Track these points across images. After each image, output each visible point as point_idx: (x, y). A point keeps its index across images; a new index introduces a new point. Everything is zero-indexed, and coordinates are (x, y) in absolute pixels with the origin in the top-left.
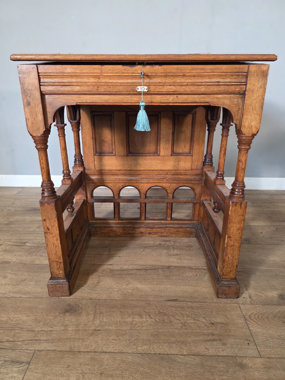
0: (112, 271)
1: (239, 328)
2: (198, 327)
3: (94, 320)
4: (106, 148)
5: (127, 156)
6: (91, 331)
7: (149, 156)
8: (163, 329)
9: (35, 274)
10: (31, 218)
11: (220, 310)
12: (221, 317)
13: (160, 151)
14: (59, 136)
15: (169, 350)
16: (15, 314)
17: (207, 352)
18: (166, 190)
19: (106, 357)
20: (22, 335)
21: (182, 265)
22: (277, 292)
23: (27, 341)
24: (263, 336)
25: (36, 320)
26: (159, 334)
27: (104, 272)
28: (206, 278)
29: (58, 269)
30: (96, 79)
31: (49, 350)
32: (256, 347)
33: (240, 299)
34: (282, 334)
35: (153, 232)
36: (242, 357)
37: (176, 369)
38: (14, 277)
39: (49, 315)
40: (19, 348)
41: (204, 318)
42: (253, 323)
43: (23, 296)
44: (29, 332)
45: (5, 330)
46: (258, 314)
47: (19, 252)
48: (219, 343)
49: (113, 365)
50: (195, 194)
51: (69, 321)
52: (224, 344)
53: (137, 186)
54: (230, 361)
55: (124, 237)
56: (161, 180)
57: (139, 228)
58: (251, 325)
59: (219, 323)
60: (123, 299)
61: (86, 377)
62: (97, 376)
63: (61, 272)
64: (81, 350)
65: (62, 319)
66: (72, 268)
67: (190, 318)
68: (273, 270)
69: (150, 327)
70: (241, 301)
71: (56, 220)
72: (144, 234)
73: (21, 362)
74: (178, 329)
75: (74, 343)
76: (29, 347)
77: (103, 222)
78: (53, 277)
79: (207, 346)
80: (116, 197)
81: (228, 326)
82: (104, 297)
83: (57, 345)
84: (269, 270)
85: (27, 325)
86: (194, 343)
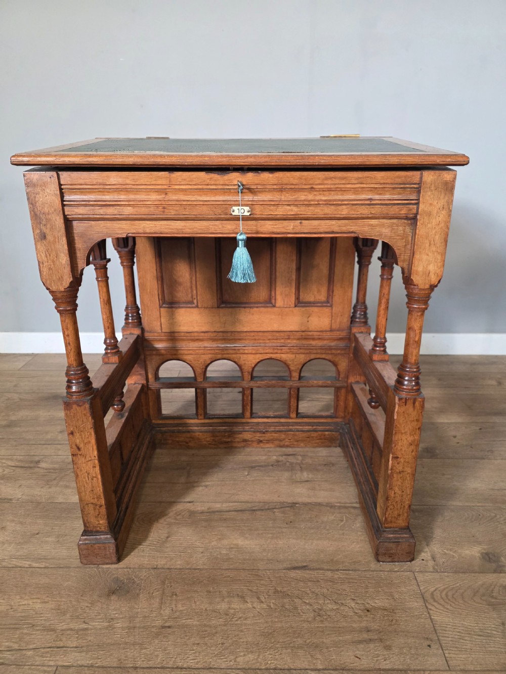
0: (192, 513)
1: (413, 616)
2: (343, 617)
3: (161, 608)
4: (181, 294)
5: (218, 307)
6: (156, 629)
7: (257, 307)
8: (281, 622)
9: (56, 522)
10: (49, 414)
11: (382, 584)
13: (275, 299)
14: (98, 281)
15: (291, 661)
16: (21, 598)
17: (358, 664)
18: (288, 366)
20: (33, 638)
21: (316, 501)
22: (480, 549)
23: (43, 650)
24: (454, 631)
25: (59, 610)
26: (274, 632)
27: (178, 516)
28: (358, 525)
29: (96, 517)
30: (161, 195)
31: (81, 666)
32: (441, 651)
33: (417, 563)
34: (486, 626)
35: (266, 438)
36: (418, 670)
38: (19, 528)
39: (82, 601)
40: (29, 662)
41: (354, 600)
42: (437, 607)
43: (35, 565)
44: (46, 633)
45: (3, 628)
46: (446, 590)
47: (25, 479)
48: (379, 646)
50: (338, 372)
51: (116, 610)
52: (388, 648)
53: (237, 358)
55: (215, 448)
56: (278, 349)
57: (240, 432)
58: (433, 610)
59: (379, 608)
60: (212, 568)
63: (101, 522)
64: (139, 664)
65: (105, 606)
66: (122, 513)
67: (329, 601)
68: (474, 506)
69: (259, 619)
70: (418, 567)
71: (93, 433)
72: (250, 443)
74: (308, 621)
75: (126, 651)
76: (46, 660)
77: (176, 422)
78: (88, 531)
79: (357, 652)
80: (200, 379)
81: (395, 613)
82: (179, 563)
83: (96, 656)
84: (467, 506)
85: (42, 618)
86: (335, 647)
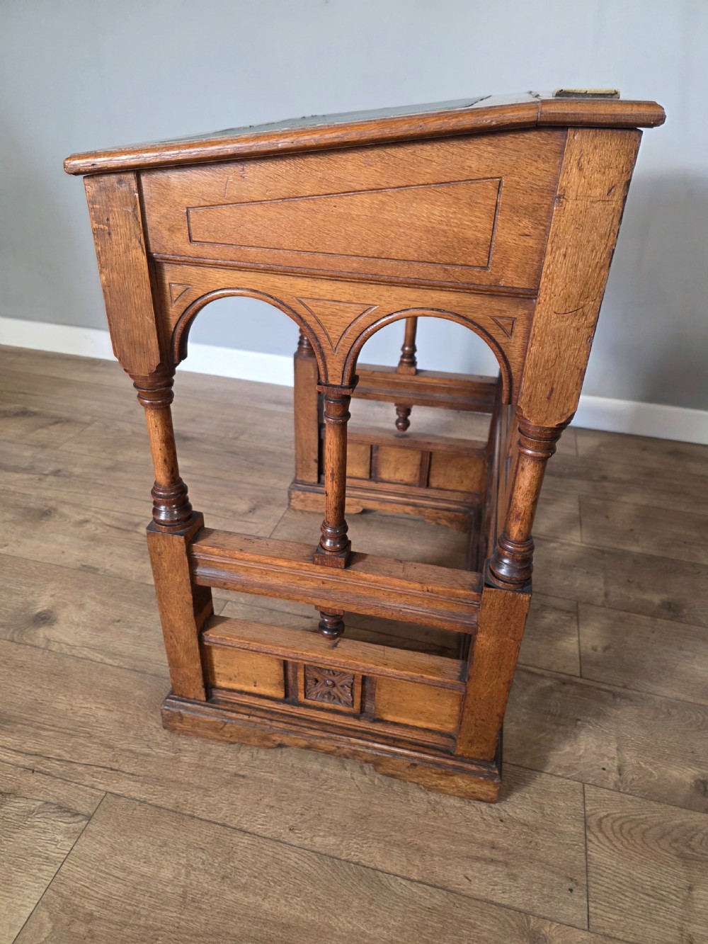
1: (563, 844)
2: (465, 821)
6: (227, 776)
8: (382, 806)
12: (528, 808)
15: (380, 859)
16: (84, 699)
17: (465, 887)
19: (244, 843)
20: (88, 752)
22: (696, 773)
23: (95, 769)
24: (614, 880)
25: (123, 723)
26: (370, 816)
31: (133, 799)
32: (585, 902)
33: (593, 771)
34: (663, 884)
36: (544, 918)
37: (383, 908)
38: (99, 610)
39: (150, 718)
40: (78, 779)
42: (602, 840)
43: (108, 661)
44: (102, 748)
45: (57, 731)
46: (623, 820)
47: (118, 546)
48: (502, 872)
49: (253, 863)
52: (513, 877)
54: (512, 922)
58: (593, 843)
59: (518, 821)
61: (193, 877)
62: (215, 880)
64: (197, 813)
69: (355, 796)
70: (592, 777)
73: (75, 812)
74: (417, 814)
75: (187, 794)
76: (96, 781)
79: (470, 872)
81: (538, 833)
83: (152, 790)
84: (700, 705)
85: (102, 729)
86: (443, 857)
